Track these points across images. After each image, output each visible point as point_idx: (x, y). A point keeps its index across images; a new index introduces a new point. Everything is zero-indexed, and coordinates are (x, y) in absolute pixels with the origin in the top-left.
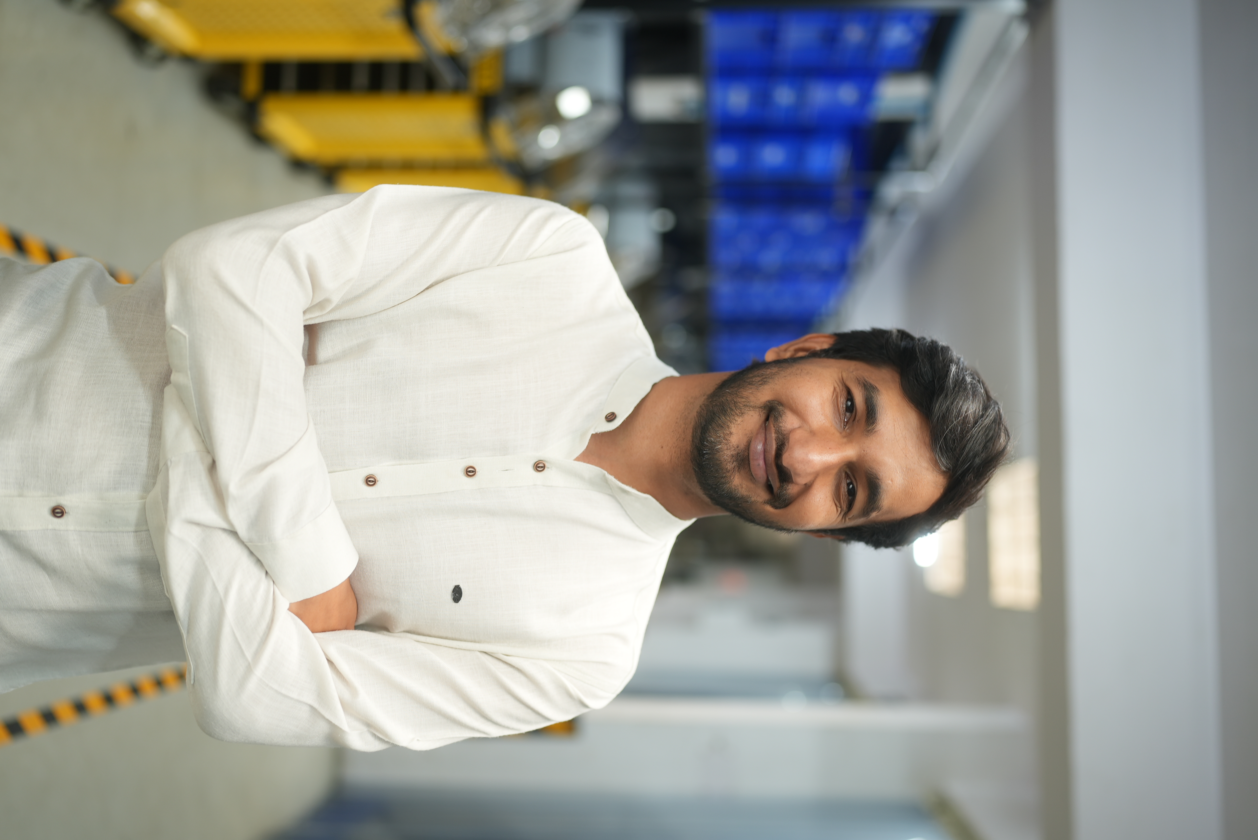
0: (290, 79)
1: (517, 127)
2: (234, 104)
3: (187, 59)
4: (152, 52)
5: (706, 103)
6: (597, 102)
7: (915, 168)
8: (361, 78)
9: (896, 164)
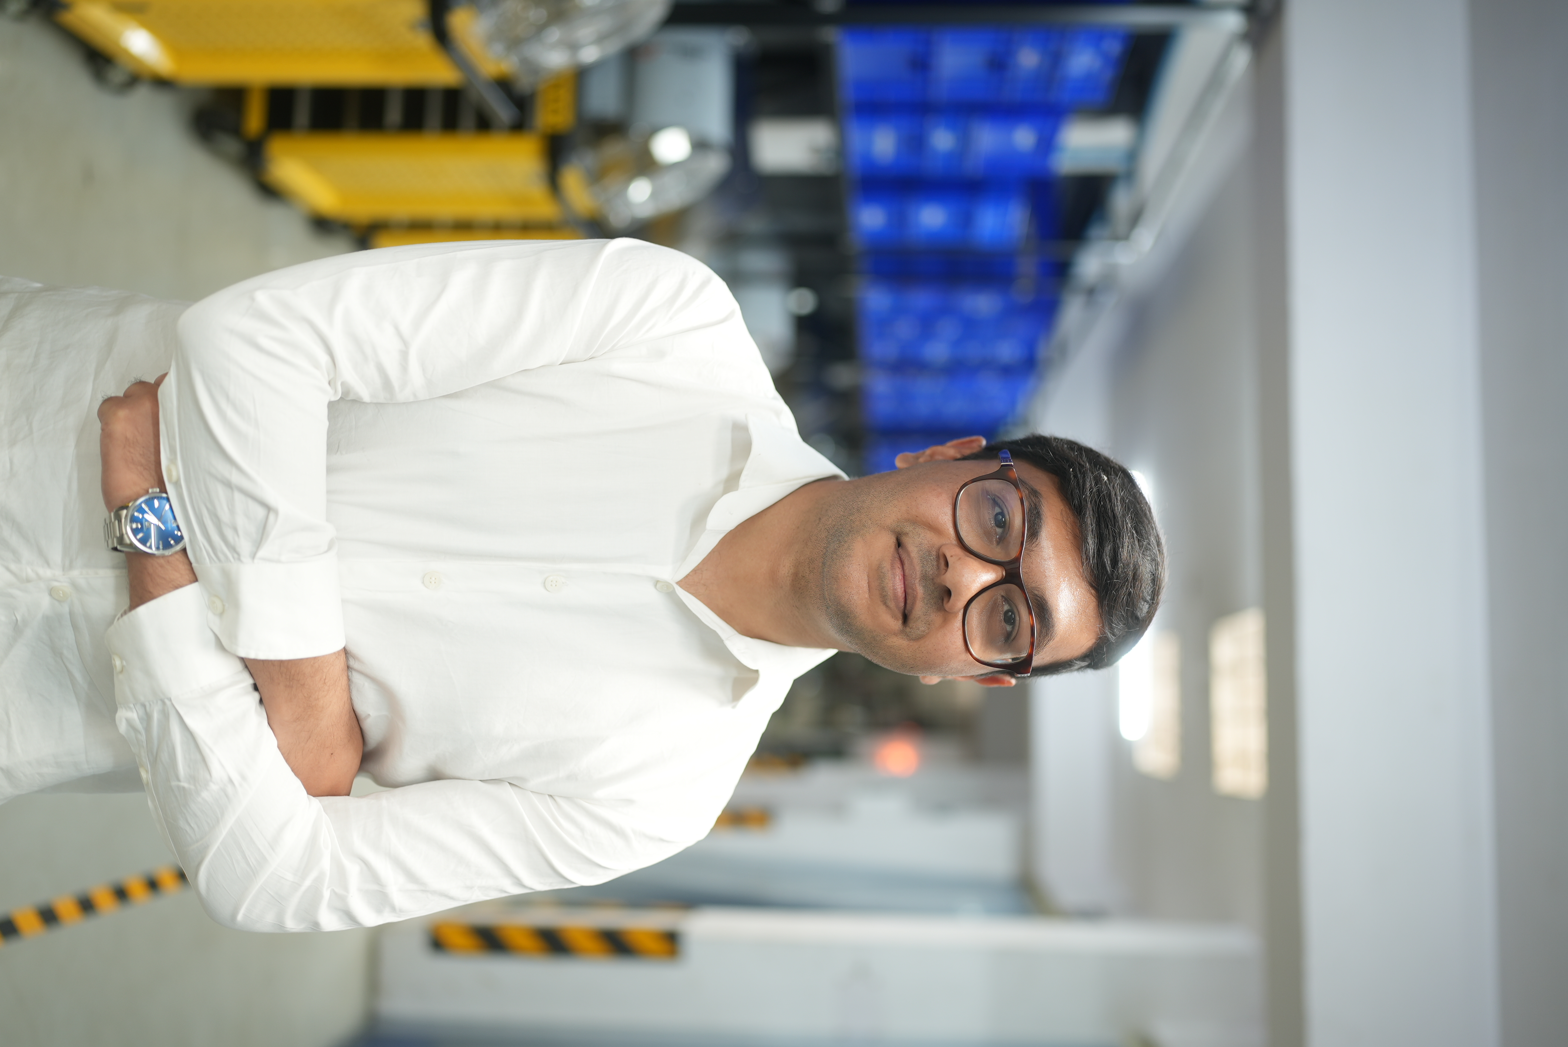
0: (302, 113)
1: (596, 177)
2: (232, 146)
3: (162, 83)
4: (117, 76)
5: (841, 151)
6: (700, 145)
7: (1117, 238)
8: (394, 113)
9: (1095, 231)
